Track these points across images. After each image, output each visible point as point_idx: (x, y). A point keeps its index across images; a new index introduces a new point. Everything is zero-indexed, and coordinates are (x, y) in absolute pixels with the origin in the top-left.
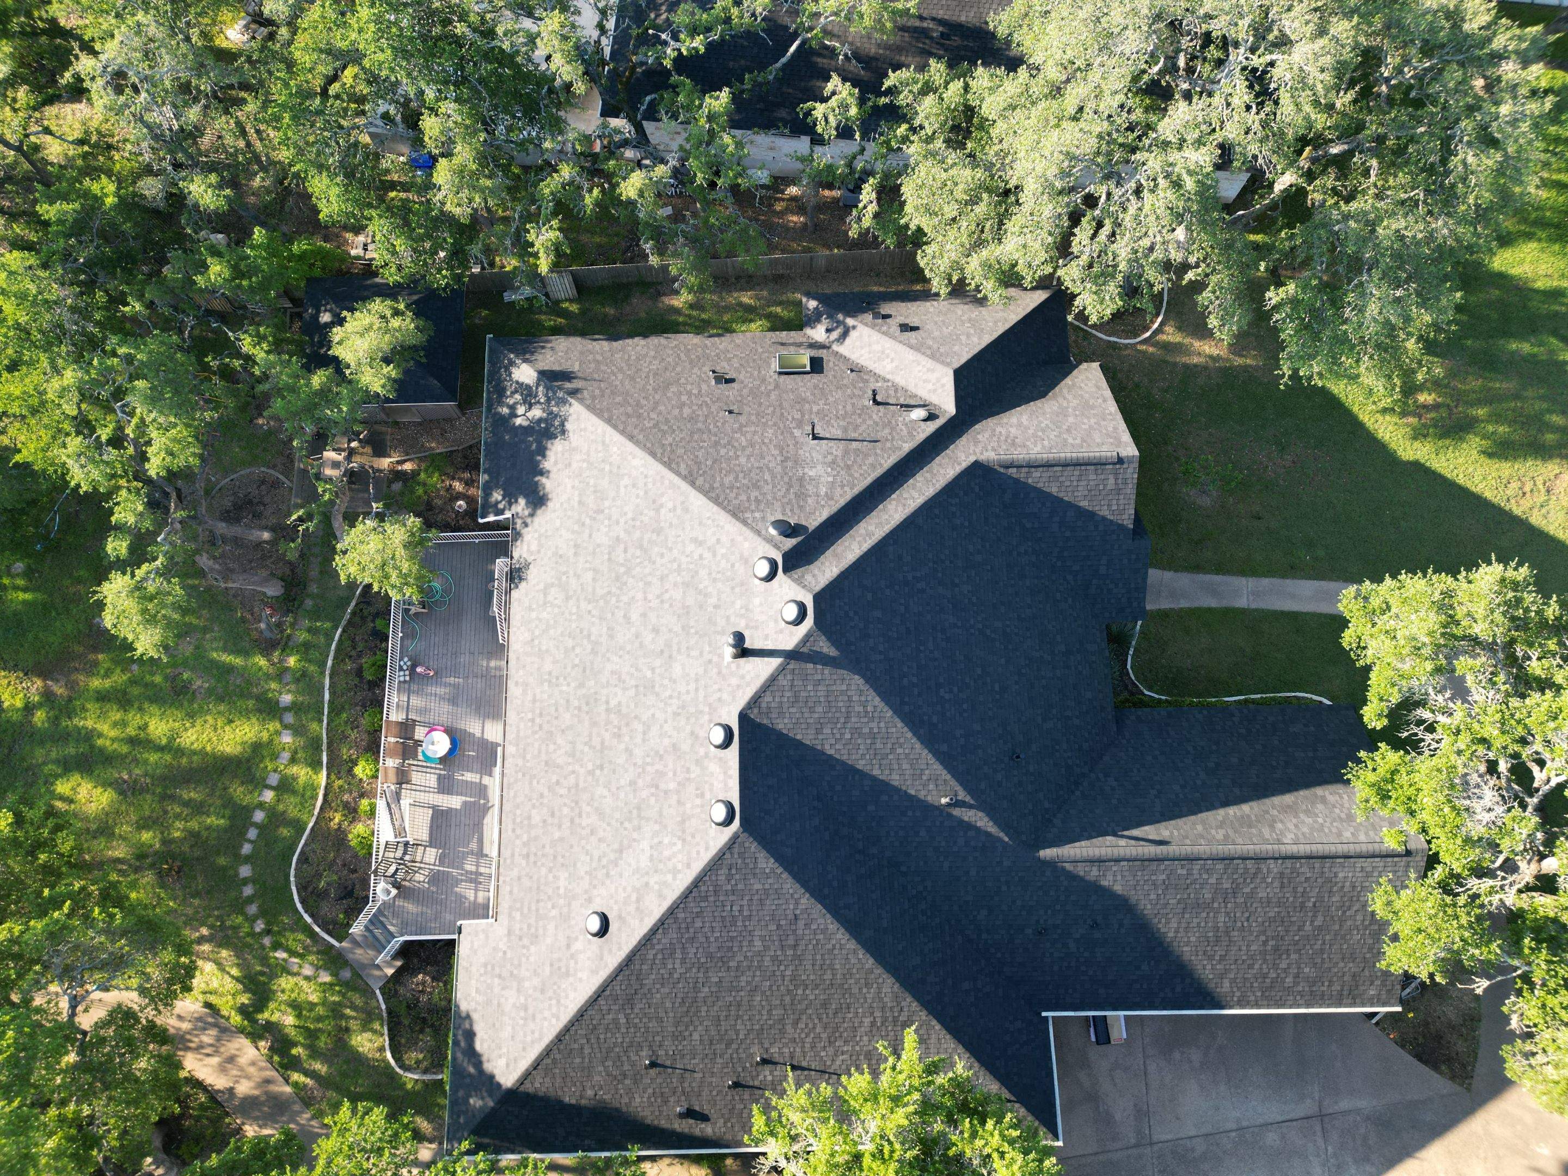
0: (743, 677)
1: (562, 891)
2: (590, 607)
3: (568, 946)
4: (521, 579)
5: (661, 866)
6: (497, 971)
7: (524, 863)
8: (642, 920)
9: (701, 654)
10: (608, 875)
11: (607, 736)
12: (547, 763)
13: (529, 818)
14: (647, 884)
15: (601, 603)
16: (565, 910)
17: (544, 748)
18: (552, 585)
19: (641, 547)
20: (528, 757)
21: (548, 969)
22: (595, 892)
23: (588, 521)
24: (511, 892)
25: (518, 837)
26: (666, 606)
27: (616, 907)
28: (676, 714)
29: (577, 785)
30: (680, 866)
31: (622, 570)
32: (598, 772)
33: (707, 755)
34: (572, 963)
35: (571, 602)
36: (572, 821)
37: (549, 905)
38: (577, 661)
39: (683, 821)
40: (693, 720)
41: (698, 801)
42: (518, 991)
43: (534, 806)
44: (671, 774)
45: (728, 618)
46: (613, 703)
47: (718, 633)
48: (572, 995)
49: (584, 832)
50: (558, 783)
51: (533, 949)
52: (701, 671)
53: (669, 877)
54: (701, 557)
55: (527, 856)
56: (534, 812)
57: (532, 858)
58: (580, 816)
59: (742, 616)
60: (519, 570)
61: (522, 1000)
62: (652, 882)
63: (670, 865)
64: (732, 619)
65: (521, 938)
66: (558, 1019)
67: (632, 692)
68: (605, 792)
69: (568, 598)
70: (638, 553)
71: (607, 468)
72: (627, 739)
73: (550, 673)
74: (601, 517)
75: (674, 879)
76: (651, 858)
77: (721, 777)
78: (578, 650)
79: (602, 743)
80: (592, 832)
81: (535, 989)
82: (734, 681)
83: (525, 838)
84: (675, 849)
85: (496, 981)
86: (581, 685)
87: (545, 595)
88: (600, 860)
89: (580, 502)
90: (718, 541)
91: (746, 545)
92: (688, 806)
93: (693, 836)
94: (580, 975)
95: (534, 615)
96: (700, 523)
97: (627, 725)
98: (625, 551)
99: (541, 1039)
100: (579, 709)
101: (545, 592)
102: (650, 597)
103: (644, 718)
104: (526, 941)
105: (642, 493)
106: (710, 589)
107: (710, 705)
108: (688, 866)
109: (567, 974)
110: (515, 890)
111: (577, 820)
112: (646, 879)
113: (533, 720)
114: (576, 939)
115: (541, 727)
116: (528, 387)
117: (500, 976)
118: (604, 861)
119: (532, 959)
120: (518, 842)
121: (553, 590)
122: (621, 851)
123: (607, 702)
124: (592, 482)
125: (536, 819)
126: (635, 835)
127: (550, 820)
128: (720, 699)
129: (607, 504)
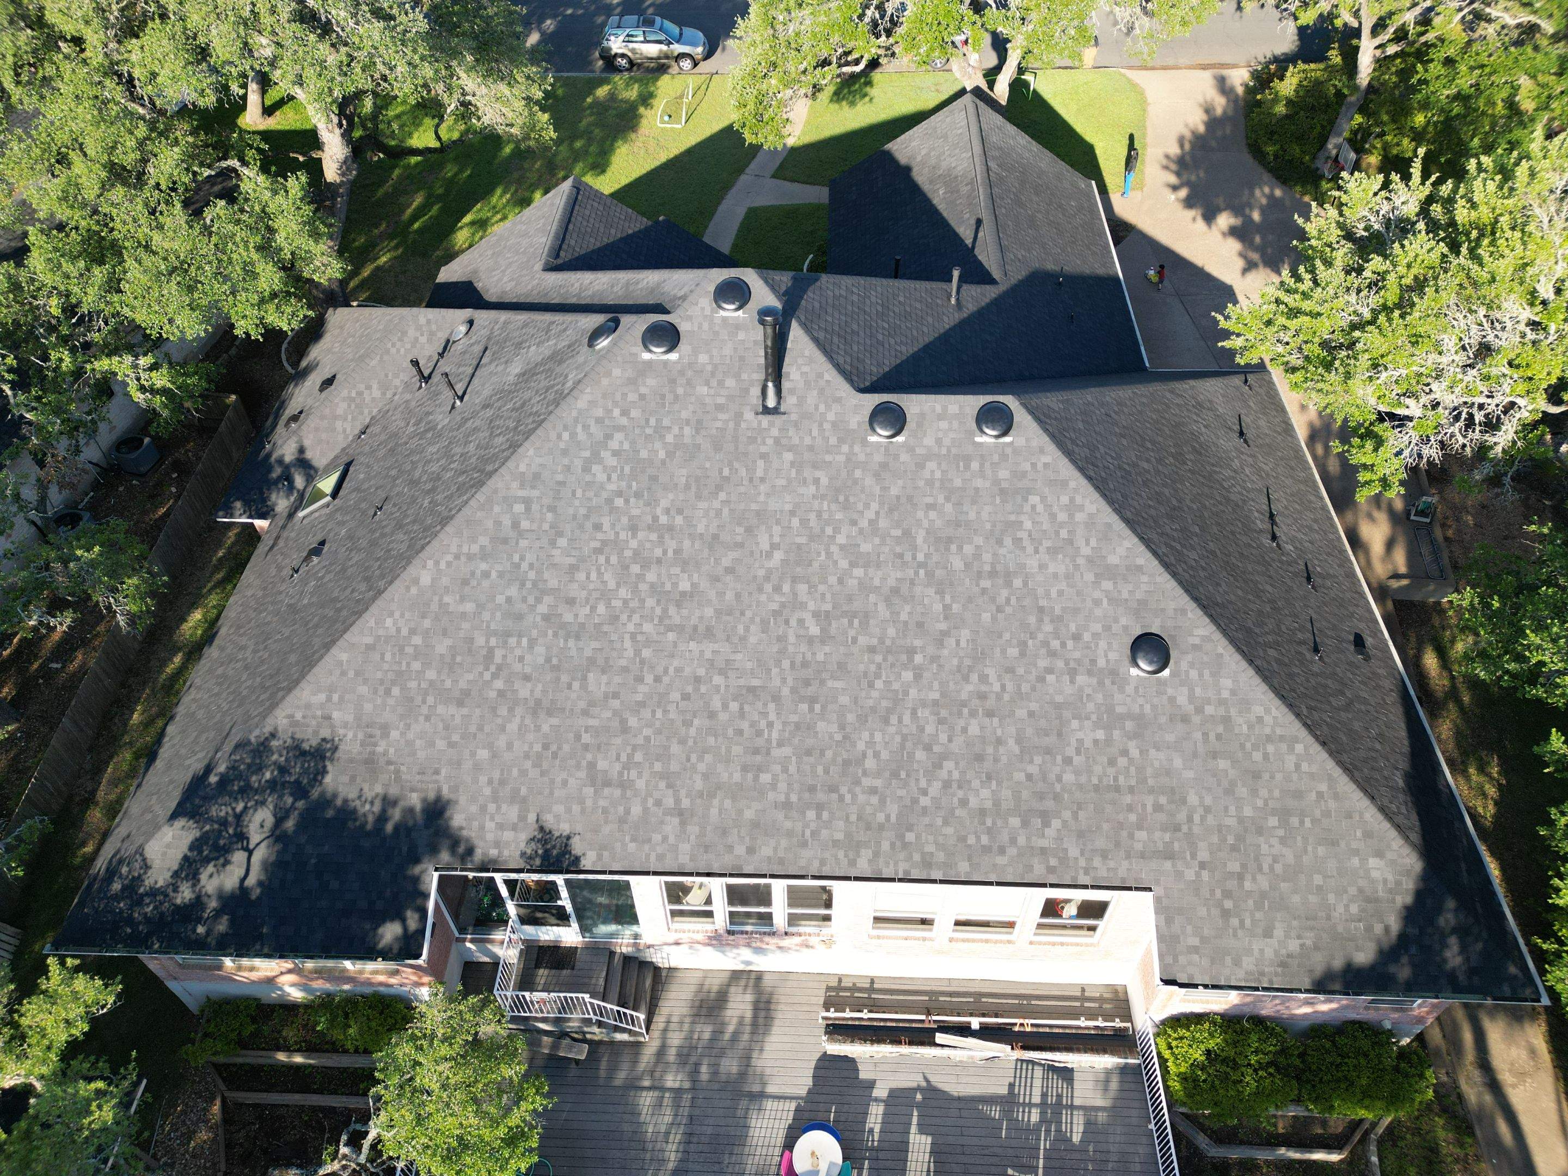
0: (807, 383)
1: (1100, 735)
2: (649, 679)
3: (1185, 719)
4: (566, 849)
5: (1064, 534)
6: (1232, 884)
7: (1056, 823)
8: (1139, 569)
9: (764, 456)
10: (1077, 637)
11: (862, 640)
12: (895, 775)
13: (982, 812)
14: (1090, 560)
15: (646, 653)
16: (1129, 725)
17: (867, 782)
18: (592, 765)
19: (573, 569)
20: (881, 817)
21: (1223, 764)
22: (1101, 663)
23: (499, 684)
24: (1104, 855)
25: (1013, 841)
26: (679, 520)
27: (1124, 621)
28: (846, 506)
29: (935, 703)
30: (1065, 500)
31: (601, 609)
32: (918, 659)
33: (910, 449)
34: (1209, 710)
35: (633, 722)
36: (990, 714)
37: (1122, 762)
38: (734, 706)
39: (1002, 492)
40: (858, 473)
41: (975, 465)
42: (1260, 831)
43: (964, 803)
44: (933, 515)
45: (720, 408)
46: (814, 630)
47: (737, 424)
48: (1258, 710)
49: (1010, 687)
50: (928, 748)
51: (1193, 799)
52: (788, 456)
53: (1080, 517)
54: (616, 453)
55: (1046, 818)
56: (973, 802)
57: (1049, 804)
58: (982, 696)
59: (721, 383)
60: (547, 854)
61: (1273, 821)
62: (1086, 551)
63: (1062, 517)
64: (721, 400)
65: (1177, 828)
66: (1296, 740)
67: (802, 588)
68: (952, 642)
69: (625, 729)
70: (581, 576)
71: (417, 640)
72: (872, 598)
73: (745, 769)
74: (498, 654)
75: (1081, 508)
76: (1053, 551)
77: (944, 425)
78: (716, 704)
79: (872, 650)
80: (1010, 670)
81: (1254, 792)
82: (812, 398)
83: (1015, 822)
84: (1040, 508)
85: (1248, 885)
86: (776, 698)
87: (607, 783)
88: (1052, 654)
89: (460, 703)
90: (599, 421)
91: (617, 372)
92: (979, 483)
93: (1024, 474)
94: (1225, 694)
95: (636, 810)
96: (565, 452)
97: (850, 599)
98: (571, 602)
99: (1330, 778)
100: (812, 701)
101: (598, 780)
102: (658, 552)
103: (843, 564)
104: (1182, 816)
105: (484, 566)
106: (670, 438)
107: (841, 441)
108: (1064, 484)
109: (1226, 720)
110: (1100, 843)
111: (991, 703)
112: (1081, 561)
113: (820, 807)
114: (1172, 700)
115: (833, 789)
116: (196, 846)
117: (1240, 877)
118: (1055, 644)
119: (1208, 800)
120: (1021, 840)
121: (602, 765)
122: (1041, 610)
123: (811, 641)
124: (431, 674)
125: (982, 796)
126: (1018, 583)
127: (988, 765)
128: (834, 425)
129: (480, 641)
